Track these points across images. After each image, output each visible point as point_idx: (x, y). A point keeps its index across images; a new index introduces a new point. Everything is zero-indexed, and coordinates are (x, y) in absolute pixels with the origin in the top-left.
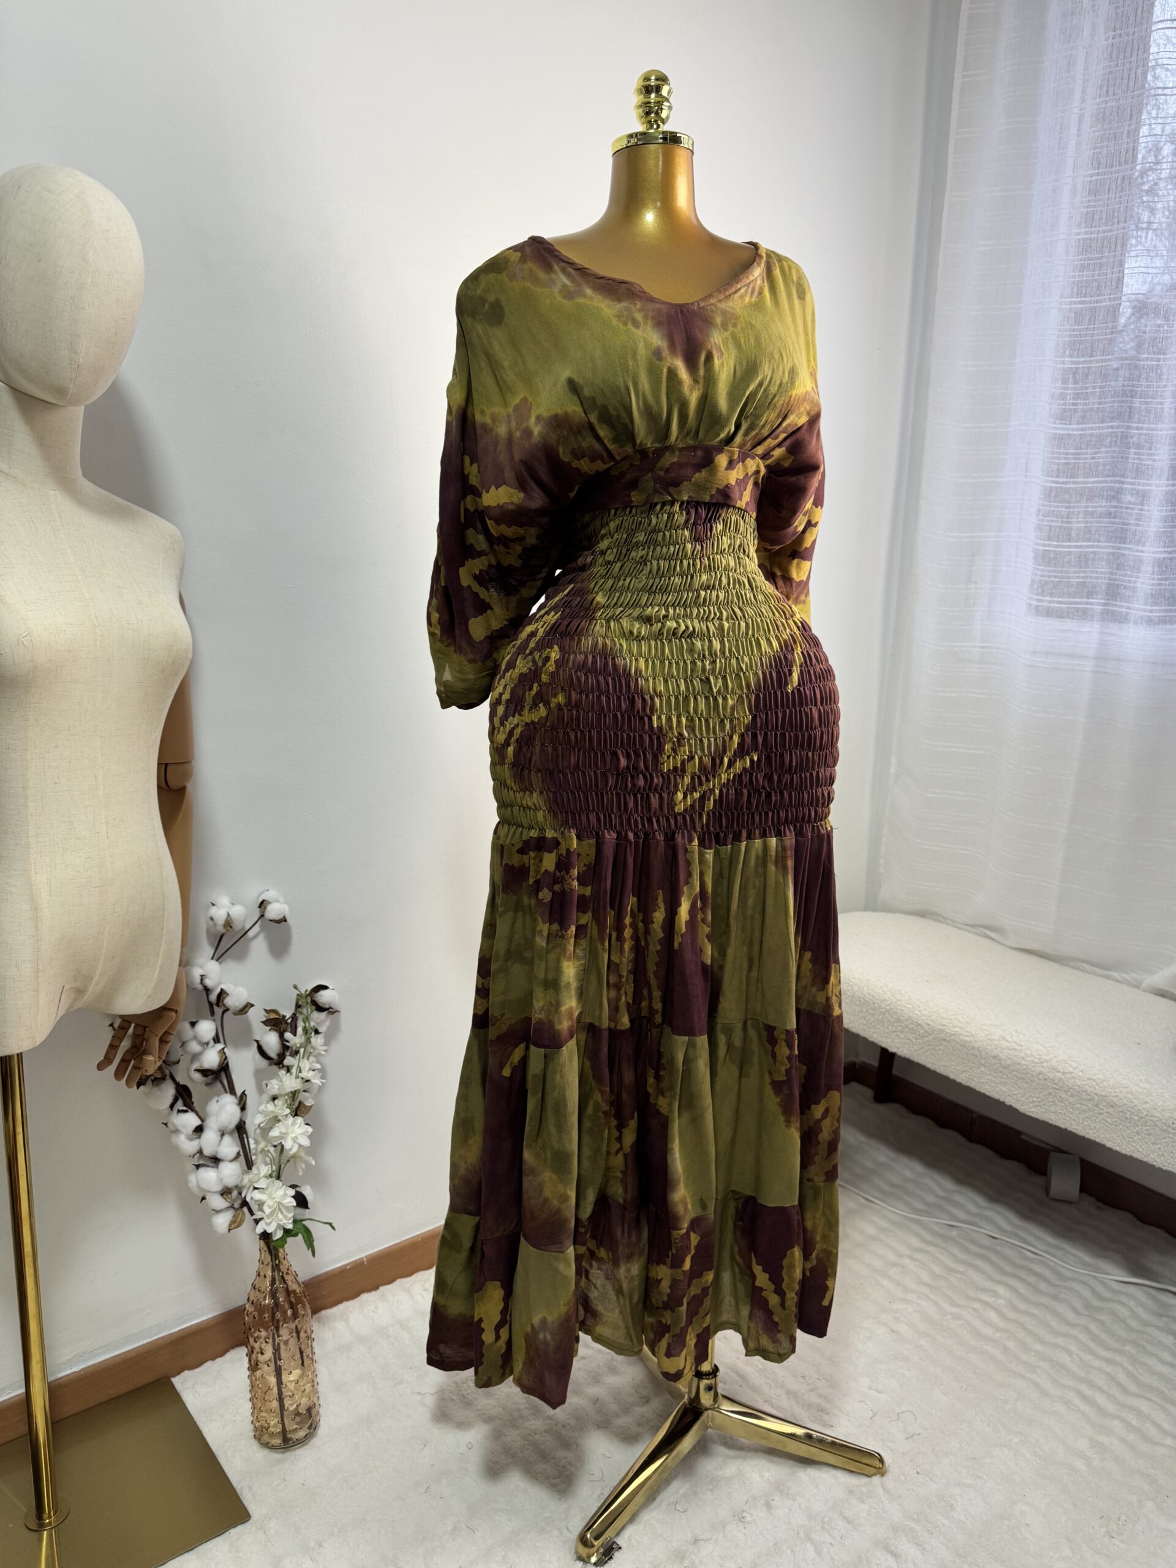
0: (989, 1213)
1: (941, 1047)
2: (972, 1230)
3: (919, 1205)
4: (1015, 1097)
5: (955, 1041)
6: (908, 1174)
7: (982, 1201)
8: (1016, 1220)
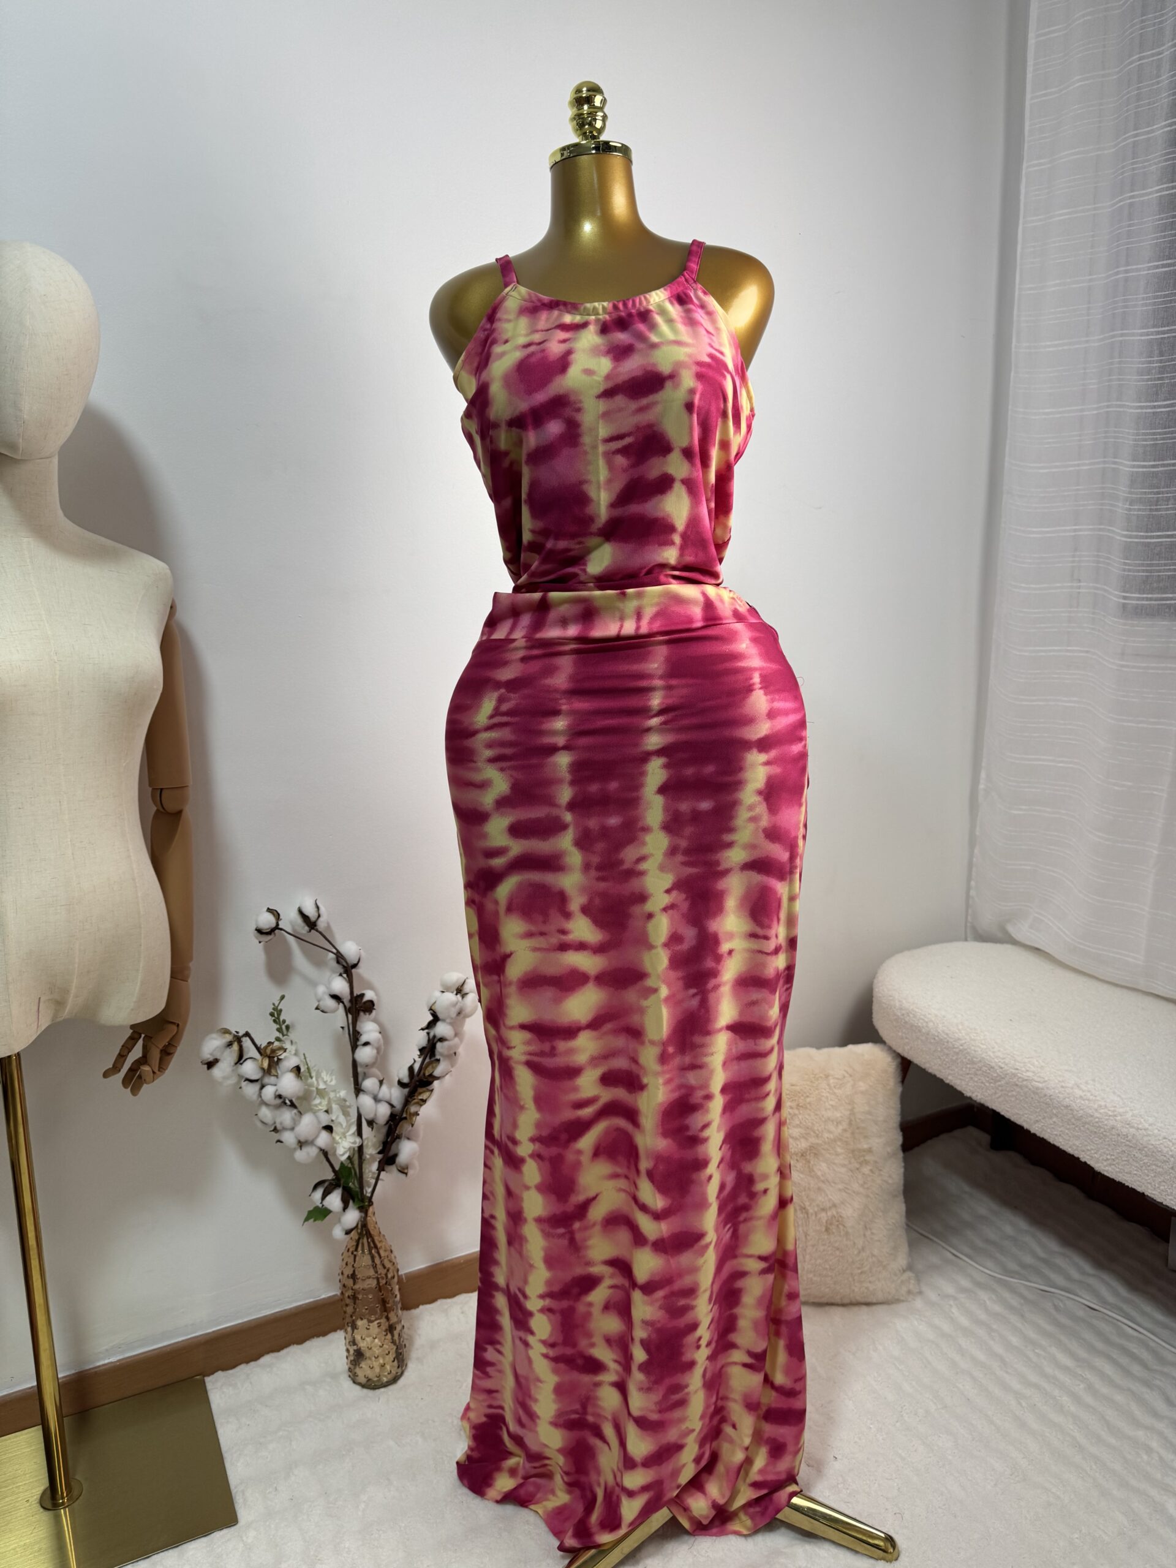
0: (1092, 1281)
1: (1014, 1093)
2: (1068, 1298)
3: (1012, 1266)
4: (1088, 1153)
5: (1027, 1087)
6: (1008, 1230)
7: (1088, 1267)
8: (1123, 1291)
